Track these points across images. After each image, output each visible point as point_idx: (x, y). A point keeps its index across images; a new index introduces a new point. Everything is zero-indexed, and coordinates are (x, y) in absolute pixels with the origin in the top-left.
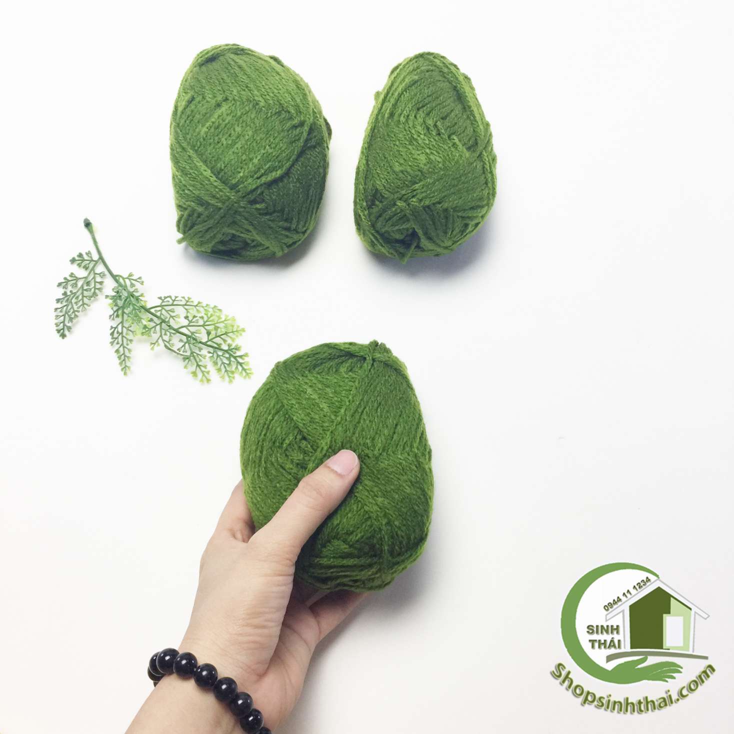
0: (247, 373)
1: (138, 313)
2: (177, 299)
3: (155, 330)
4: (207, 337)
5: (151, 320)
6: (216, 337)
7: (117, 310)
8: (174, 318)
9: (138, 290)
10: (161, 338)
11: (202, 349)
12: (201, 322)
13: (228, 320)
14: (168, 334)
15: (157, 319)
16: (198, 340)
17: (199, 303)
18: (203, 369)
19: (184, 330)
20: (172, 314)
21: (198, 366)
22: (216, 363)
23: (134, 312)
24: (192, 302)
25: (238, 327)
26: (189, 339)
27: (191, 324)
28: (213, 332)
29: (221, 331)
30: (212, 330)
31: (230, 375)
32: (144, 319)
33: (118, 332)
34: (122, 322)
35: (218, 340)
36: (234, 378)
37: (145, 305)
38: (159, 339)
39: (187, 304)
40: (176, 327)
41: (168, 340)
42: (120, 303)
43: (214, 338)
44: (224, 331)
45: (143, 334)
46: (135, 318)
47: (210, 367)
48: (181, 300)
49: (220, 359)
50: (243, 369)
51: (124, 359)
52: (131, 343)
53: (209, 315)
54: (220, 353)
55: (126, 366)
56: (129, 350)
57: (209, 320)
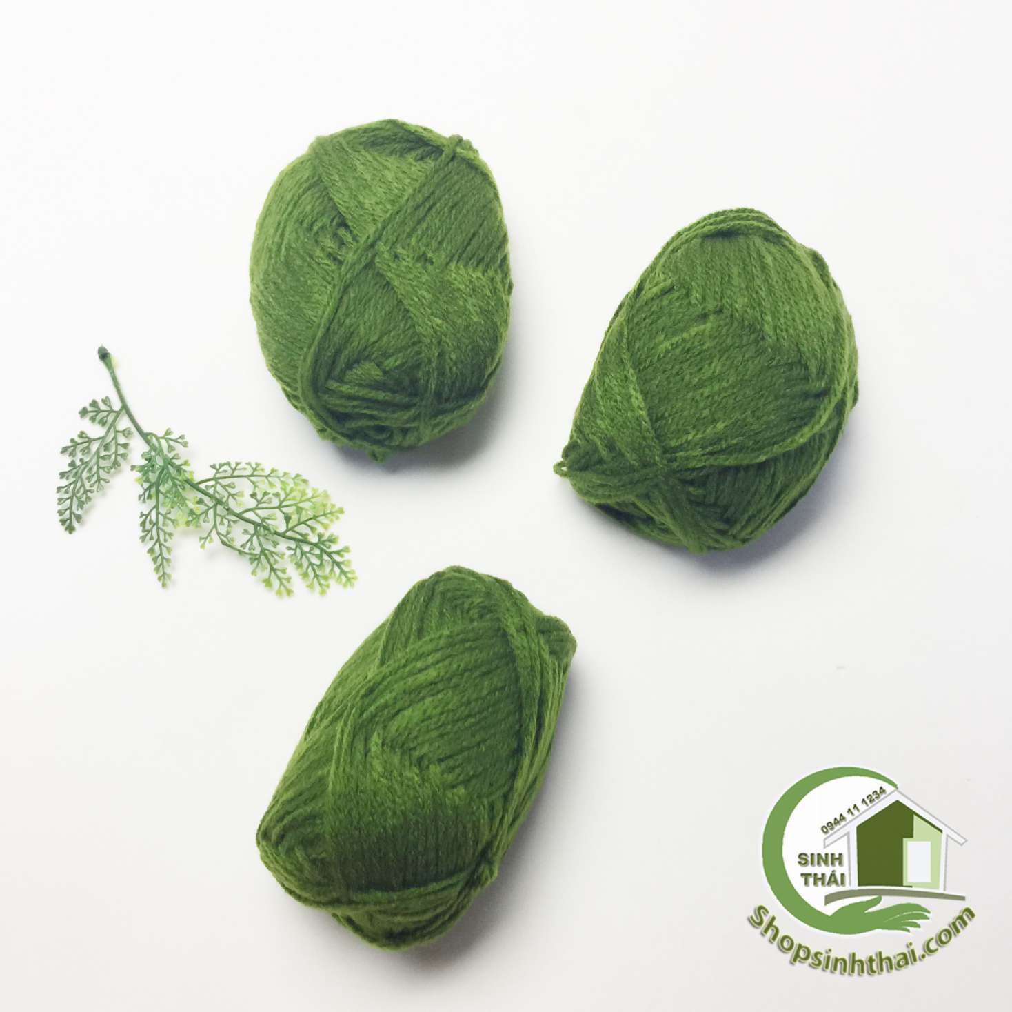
0: (347, 578)
1: (181, 490)
2: (238, 467)
3: (207, 515)
4: (285, 524)
5: (200, 502)
6: (299, 523)
7: (149, 488)
8: (235, 496)
9: (180, 455)
10: (214, 529)
11: (278, 544)
12: (276, 502)
13: (317, 496)
14: (226, 522)
15: (209, 499)
16: (272, 530)
17: (273, 471)
18: (279, 574)
19: (250, 515)
20: (232, 491)
21: (273, 570)
22: (299, 565)
23: (174, 489)
24: (263, 470)
25: (333, 506)
26: (258, 528)
27: (260, 506)
28: (295, 518)
29: (307, 514)
30: (291, 513)
31: (322, 582)
32: (188, 500)
33: (151, 522)
34: (156, 507)
35: (303, 529)
36: (328, 586)
37: (192, 479)
38: (212, 529)
39: (255, 472)
40: (238, 511)
41: (225, 534)
42: (153, 477)
43: (295, 526)
44: (311, 514)
45: (188, 523)
46: (175, 499)
47: (292, 571)
48: (245, 469)
49: (306, 557)
50: (342, 572)
51: (161, 562)
52: (171, 538)
53: (288, 491)
54: (306, 548)
55: (164, 574)
56: (169, 549)
57: (288, 498)
